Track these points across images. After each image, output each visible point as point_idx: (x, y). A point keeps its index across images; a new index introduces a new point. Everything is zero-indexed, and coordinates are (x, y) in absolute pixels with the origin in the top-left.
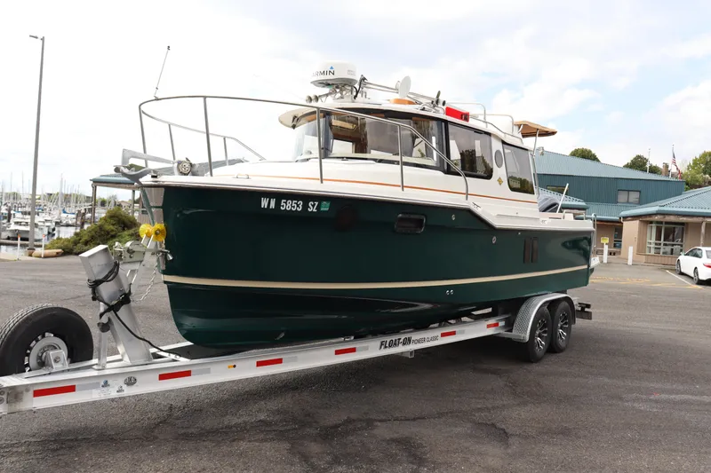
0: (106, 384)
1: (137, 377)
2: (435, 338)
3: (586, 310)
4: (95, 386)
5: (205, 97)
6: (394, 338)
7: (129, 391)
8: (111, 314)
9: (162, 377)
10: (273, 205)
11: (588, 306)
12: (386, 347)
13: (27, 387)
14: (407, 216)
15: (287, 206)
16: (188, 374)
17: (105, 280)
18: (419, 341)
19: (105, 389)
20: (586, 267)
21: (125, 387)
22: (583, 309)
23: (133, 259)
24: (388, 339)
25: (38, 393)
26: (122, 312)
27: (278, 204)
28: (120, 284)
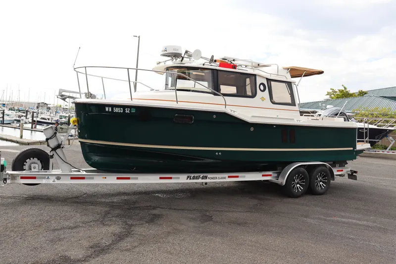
0: (48, 178)
1: (62, 177)
2: (225, 178)
3: (354, 174)
4: (44, 178)
5: (85, 67)
6: (196, 175)
7: (57, 182)
8: (53, 152)
9: (72, 178)
10: (110, 110)
11: (356, 172)
12: (190, 179)
13: (18, 175)
14: (180, 115)
15: (116, 110)
16: (83, 178)
17: (50, 138)
18: (212, 178)
19: (48, 180)
20: (352, 149)
21: (56, 180)
22: (352, 173)
23: (63, 131)
24: (192, 175)
25: (22, 178)
26: (58, 151)
27: (112, 109)
28: (57, 140)
